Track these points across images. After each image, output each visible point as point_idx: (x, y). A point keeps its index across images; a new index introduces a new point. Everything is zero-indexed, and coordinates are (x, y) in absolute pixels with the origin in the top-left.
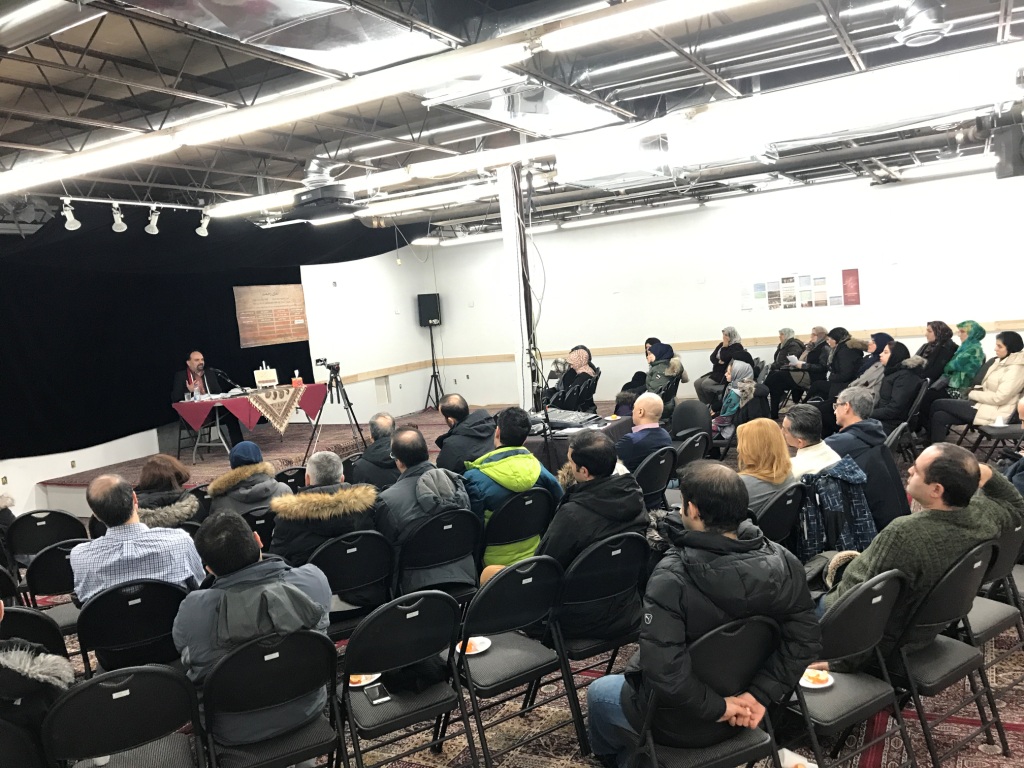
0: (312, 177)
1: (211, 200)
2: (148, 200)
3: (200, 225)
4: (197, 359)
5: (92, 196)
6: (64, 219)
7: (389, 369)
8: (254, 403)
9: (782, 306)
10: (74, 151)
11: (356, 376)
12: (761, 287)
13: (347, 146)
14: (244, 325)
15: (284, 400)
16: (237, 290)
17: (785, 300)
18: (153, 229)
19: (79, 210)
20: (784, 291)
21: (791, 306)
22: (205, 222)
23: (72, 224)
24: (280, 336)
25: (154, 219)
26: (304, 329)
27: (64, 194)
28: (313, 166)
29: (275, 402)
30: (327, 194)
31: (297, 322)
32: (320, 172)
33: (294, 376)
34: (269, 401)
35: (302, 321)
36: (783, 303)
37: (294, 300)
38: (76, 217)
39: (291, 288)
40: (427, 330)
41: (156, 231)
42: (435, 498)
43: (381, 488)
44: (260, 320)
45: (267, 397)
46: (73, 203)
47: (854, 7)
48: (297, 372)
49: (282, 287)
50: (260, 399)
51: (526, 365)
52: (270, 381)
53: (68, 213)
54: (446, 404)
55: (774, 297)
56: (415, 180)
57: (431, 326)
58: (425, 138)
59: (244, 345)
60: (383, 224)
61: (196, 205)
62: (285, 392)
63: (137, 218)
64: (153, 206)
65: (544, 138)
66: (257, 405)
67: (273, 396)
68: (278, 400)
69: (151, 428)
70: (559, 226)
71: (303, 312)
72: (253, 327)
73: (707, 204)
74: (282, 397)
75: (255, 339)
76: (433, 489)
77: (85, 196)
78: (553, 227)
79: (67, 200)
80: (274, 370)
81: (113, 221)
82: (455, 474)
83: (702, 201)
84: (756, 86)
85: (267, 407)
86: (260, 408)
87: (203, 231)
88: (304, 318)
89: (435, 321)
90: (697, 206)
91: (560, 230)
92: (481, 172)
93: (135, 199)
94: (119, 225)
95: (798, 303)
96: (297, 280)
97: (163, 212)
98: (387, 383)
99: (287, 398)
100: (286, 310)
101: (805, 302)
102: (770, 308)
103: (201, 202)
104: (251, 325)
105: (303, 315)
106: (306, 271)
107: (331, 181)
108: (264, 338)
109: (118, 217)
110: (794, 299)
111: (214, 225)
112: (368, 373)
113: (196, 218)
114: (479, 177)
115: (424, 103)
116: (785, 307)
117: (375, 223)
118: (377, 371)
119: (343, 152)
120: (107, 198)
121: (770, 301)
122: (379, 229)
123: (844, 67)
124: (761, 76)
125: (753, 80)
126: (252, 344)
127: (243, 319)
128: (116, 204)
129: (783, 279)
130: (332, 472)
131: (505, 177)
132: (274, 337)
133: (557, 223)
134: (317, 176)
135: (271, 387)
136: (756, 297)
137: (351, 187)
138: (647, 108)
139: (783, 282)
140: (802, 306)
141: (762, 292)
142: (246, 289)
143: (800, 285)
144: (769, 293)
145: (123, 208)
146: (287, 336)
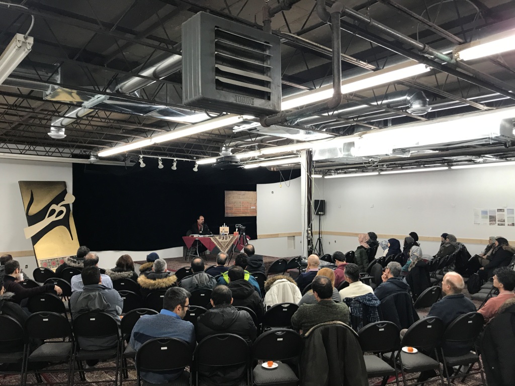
0: (223, 152)
1: (198, 158)
2: (174, 157)
3: (194, 167)
4: (201, 219)
5: (152, 155)
6: (140, 163)
7: (296, 233)
9: (497, 224)
11: (278, 234)
12: (485, 213)
13: (234, 141)
14: (227, 207)
15: (227, 240)
16: (226, 192)
17: (498, 221)
18: (174, 168)
19: (145, 160)
20: (498, 215)
21: (502, 225)
22: (196, 166)
23: (143, 165)
24: (243, 213)
25: (175, 164)
26: (255, 211)
27: (141, 154)
29: (222, 241)
30: (227, 159)
31: (252, 208)
32: (226, 150)
33: (235, 231)
34: (220, 240)
35: (254, 208)
36: (497, 222)
37: (252, 198)
38: (144, 162)
39: (251, 193)
40: (318, 216)
41: (175, 169)
42: (197, 284)
44: (235, 206)
45: (219, 238)
46: (143, 157)
49: (247, 192)
50: (216, 239)
52: (226, 232)
53: (141, 161)
55: (492, 219)
57: (320, 215)
58: (259, 140)
59: (226, 215)
60: (275, 170)
61: (193, 159)
62: (228, 237)
63: (168, 163)
64: (175, 159)
66: (214, 241)
67: (222, 238)
68: (224, 240)
69: (181, 246)
71: (256, 204)
72: (231, 208)
75: (232, 213)
76: (198, 280)
77: (148, 155)
79: (141, 156)
80: (228, 227)
81: (158, 165)
83: (449, 165)
85: (218, 242)
86: (215, 243)
87: (195, 169)
88: (256, 206)
89: (321, 213)
93: (168, 156)
94: (161, 166)
95: (506, 223)
96: (255, 190)
97: (179, 162)
98: (294, 239)
99: (229, 240)
100: (248, 202)
101: (511, 223)
102: (490, 224)
103: (195, 158)
105: (255, 205)
106: (259, 186)
108: (236, 213)
109: (160, 163)
110: (504, 221)
111: (200, 167)
112: (284, 234)
113: (194, 163)
115: (234, 131)
116: (499, 225)
117: (272, 169)
118: (289, 233)
119: (233, 143)
120: (157, 156)
121: (490, 221)
125: (388, 120)
126: (230, 215)
127: (227, 205)
128: (160, 158)
129: (498, 210)
132: (240, 213)
136: (482, 218)
139: (498, 211)
140: (508, 225)
141: (486, 215)
142: (231, 192)
143: (508, 214)
144: (490, 216)
145: (163, 160)
146: (246, 213)
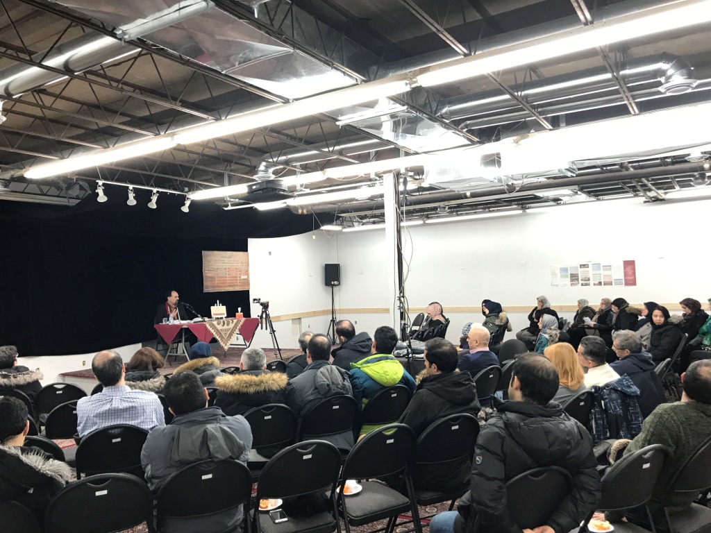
0: (260, 174)
1: (193, 188)
2: (152, 186)
3: (184, 204)
4: (174, 297)
5: (116, 181)
6: (97, 194)
7: (302, 313)
8: (209, 327)
9: (580, 284)
10: (109, 147)
11: (279, 317)
12: (564, 270)
13: (285, 154)
14: (207, 277)
15: (229, 327)
16: (204, 253)
17: (582, 280)
18: (153, 205)
19: (107, 190)
20: (581, 273)
21: (586, 285)
22: (188, 203)
23: (102, 198)
24: (230, 286)
25: (154, 199)
26: (247, 282)
27: (99, 179)
28: (262, 167)
29: (223, 328)
30: (269, 186)
31: (242, 277)
32: (266, 171)
33: (238, 312)
34: (219, 327)
35: (246, 277)
36: (581, 282)
37: (242, 263)
38: (105, 194)
39: (240, 254)
40: (330, 288)
41: (155, 207)
42: (328, 385)
43: (291, 376)
44: (218, 274)
45: (218, 324)
46: (104, 184)
47: (630, 69)
48: (239, 309)
49: (234, 253)
50: (213, 325)
51: (397, 308)
52: (221, 314)
53: (100, 191)
54: (340, 327)
55: (574, 278)
56: (329, 179)
57: (333, 286)
58: (337, 150)
59: (205, 290)
60: (305, 212)
61: (183, 191)
62: (231, 322)
63: (143, 197)
64: (155, 190)
65: (417, 153)
66: (211, 329)
67: (222, 324)
68: (226, 327)
69: (139, 342)
70: (424, 222)
71: (247, 271)
72: (212, 278)
73: (528, 211)
74: (228, 325)
75: (213, 287)
76: (327, 379)
77: (112, 180)
78: (421, 222)
79: (100, 182)
80: (225, 307)
81: (128, 198)
82: (343, 370)
83: (524, 208)
84: (562, 123)
85: (218, 332)
86: (212, 331)
87: (185, 209)
88: (248, 275)
89: (336, 282)
90: (520, 212)
91: (425, 225)
92: (373, 176)
93: (143, 185)
94: (132, 201)
95: (592, 282)
96: (244, 248)
97: (161, 195)
98: (300, 323)
99: (231, 326)
100: (236, 269)
101: (597, 282)
102: (572, 285)
103: (186, 189)
104: (211, 277)
105: (247, 273)
106: (252, 242)
107: (273, 177)
108: (220, 287)
109: (131, 195)
110: (589, 280)
111: (194, 205)
112: (287, 315)
113: (182, 200)
114: (371, 180)
115: (338, 123)
116: (582, 285)
117: (300, 211)
118: (294, 314)
119: (283, 158)
120: (126, 183)
121: (572, 280)
122: (302, 215)
123: (622, 111)
124: (566, 114)
125: (560, 117)
126: (211, 290)
127: (207, 273)
128: (131, 187)
129: (581, 265)
130: (258, 362)
131: (389, 180)
132: (226, 286)
133: (423, 220)
134: (264, 173)
135: (222, 318)
136: (561, 277)
137: (286, 182)
138: (487, 135)
139: (581, 267)
140: (594, 284)
141: (566, 273)
142: (211, 252)
143: (593, 270)
144: (571, 274)
145: (135, 190)
146: (235, 286)
